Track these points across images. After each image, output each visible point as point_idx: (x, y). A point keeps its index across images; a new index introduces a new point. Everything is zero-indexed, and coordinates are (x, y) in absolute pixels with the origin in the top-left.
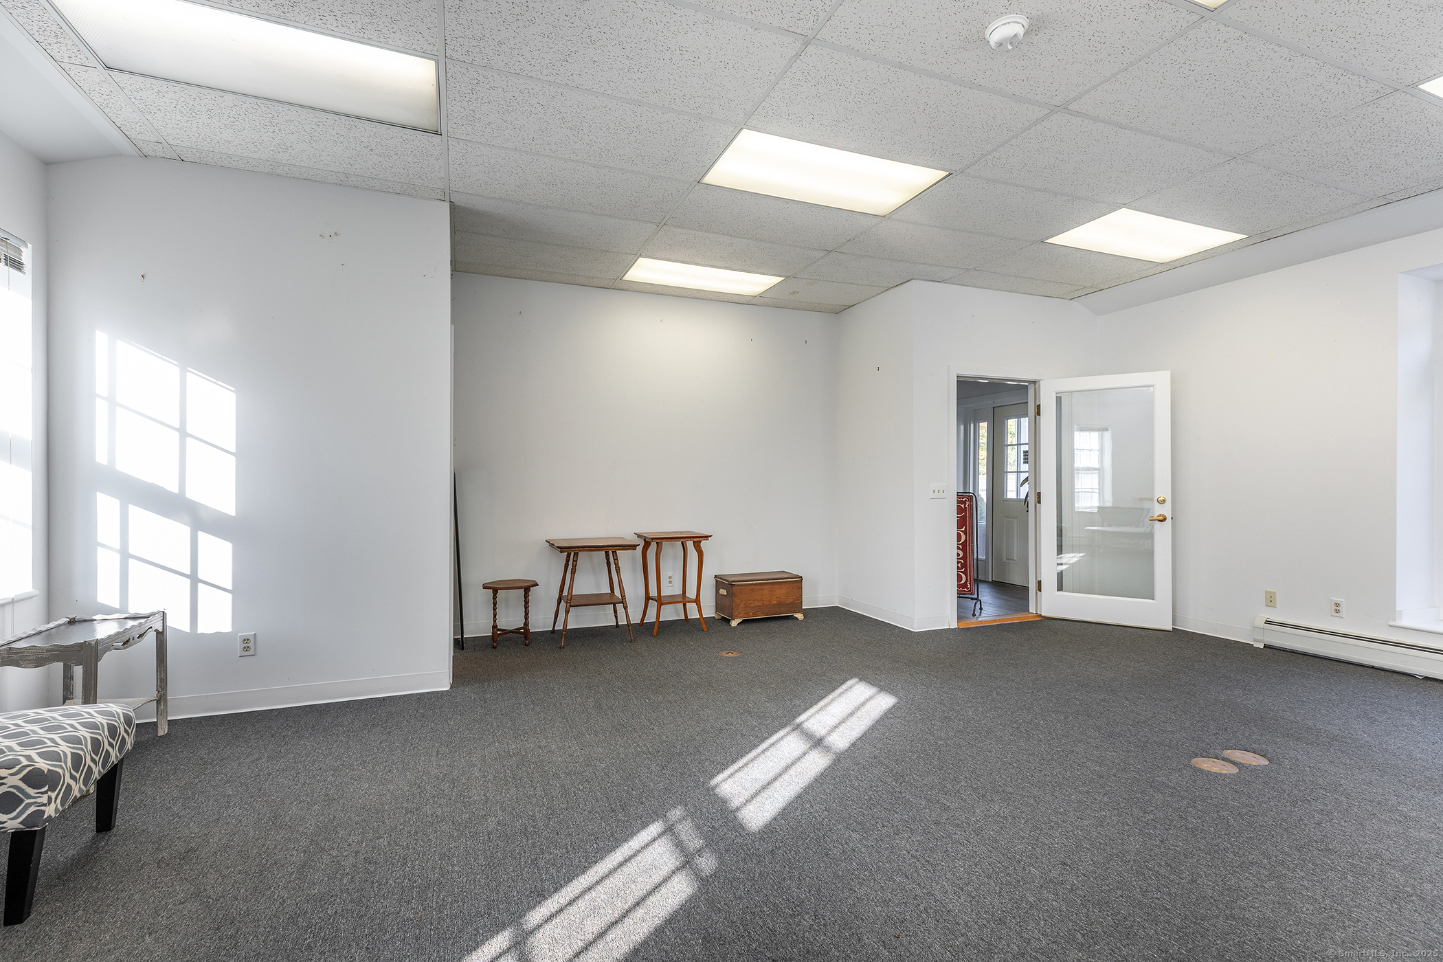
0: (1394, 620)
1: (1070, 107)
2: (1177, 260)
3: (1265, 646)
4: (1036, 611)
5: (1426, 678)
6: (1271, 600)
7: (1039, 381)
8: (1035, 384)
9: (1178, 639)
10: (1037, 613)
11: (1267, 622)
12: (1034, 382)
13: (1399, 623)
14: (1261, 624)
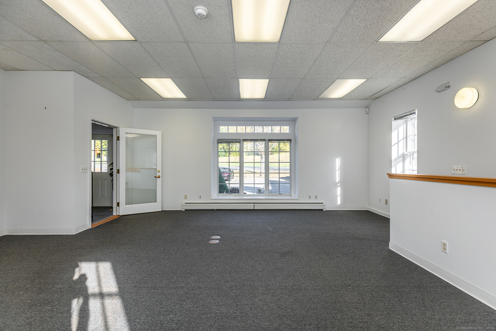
0: (211, 198)
1: (189, 44)
2: (167, 98)
3: (185, 210)
4: (116, 214)
5: (217, 210)
6: (186, 197)
7: (118, 127)
8: (116, 128)
9: (164, 213)
10: (117, 215)
11: (186, 203)
12: (116, 127)
13: (212, 198)
14: (184, 204)
